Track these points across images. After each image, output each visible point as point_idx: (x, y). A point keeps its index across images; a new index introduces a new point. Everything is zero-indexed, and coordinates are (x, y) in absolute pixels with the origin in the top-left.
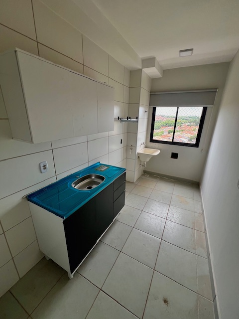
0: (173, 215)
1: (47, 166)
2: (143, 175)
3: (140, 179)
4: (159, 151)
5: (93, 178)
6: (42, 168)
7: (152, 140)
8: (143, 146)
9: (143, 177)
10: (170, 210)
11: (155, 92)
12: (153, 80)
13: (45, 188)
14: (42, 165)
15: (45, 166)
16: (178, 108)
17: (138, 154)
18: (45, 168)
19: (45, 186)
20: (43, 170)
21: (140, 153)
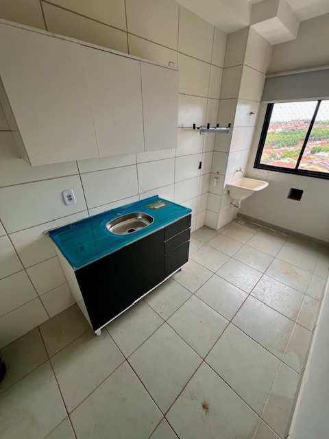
0: (264, 290)
1: (74, 197)
2: (235, 220)
3: (228, 226)
4: (267, 184)
5: (140, 217)
6: (66, 199)
7: (258, 165)
8: (239, 173)
9: (235, 224)
10: (261, 282)
11: (276, 73)
12: (275, 48)
13: (73, 224)
14: (66, 195)
15: (70, 196)
16: (320, 101)
17: (228, 186)
18: (71, 199)
19: (72, 222)
20: (67, 202)
21: (231, 186)
